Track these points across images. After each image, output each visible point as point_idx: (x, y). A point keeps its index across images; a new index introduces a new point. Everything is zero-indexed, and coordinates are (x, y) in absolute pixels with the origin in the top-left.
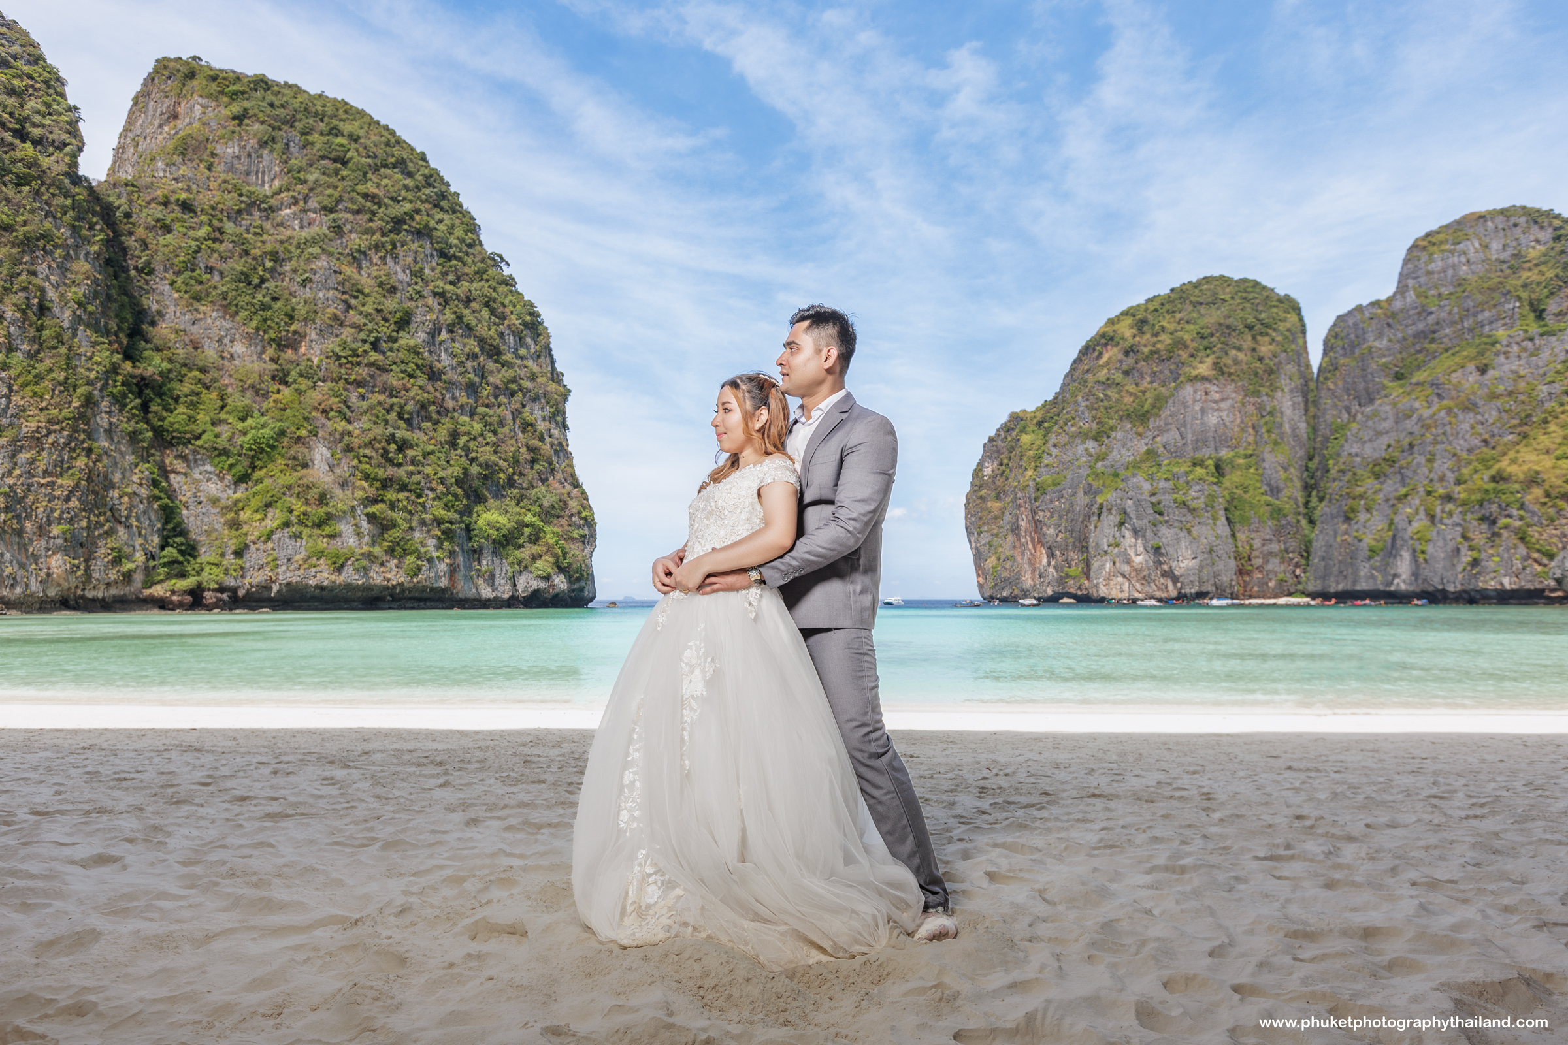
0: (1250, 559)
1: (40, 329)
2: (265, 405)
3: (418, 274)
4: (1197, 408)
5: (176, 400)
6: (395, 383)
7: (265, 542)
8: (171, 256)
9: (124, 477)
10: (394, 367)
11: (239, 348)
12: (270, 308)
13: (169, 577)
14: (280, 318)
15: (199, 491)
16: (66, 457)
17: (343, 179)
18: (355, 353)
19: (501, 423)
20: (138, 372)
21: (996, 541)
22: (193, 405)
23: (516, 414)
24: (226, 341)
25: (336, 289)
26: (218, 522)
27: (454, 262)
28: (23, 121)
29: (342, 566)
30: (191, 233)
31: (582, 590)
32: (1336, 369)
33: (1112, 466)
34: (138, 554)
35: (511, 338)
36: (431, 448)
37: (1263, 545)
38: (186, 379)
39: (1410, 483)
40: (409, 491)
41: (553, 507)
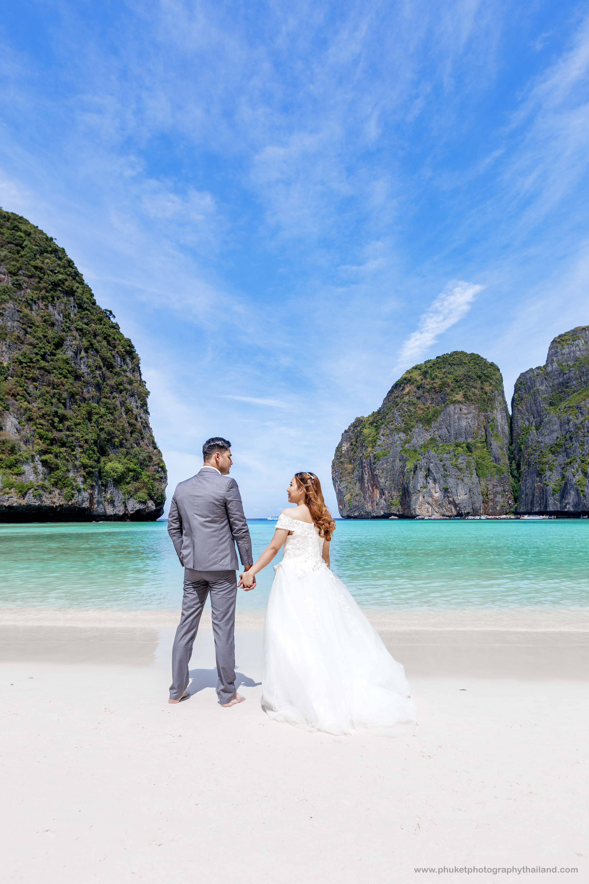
0: (487, 496)
3: (67, 316)
4: (456, 417)
6: (55, 380)
10: (54, 371)
17: (22, 257)
18: (31, 361)
19: (115, 408)
21: (350, 486)
23: (122, 403)
25: (19, 321)
27: (87, 312)
29: (26, 494)
31: (159, 510)
32: (522, 399)
33: (413, 446)
35: (119, 359)
36: (79, 421)
37: (493, 488)
39: (573, 456)
40: (65, 447)
41: (145, 460)
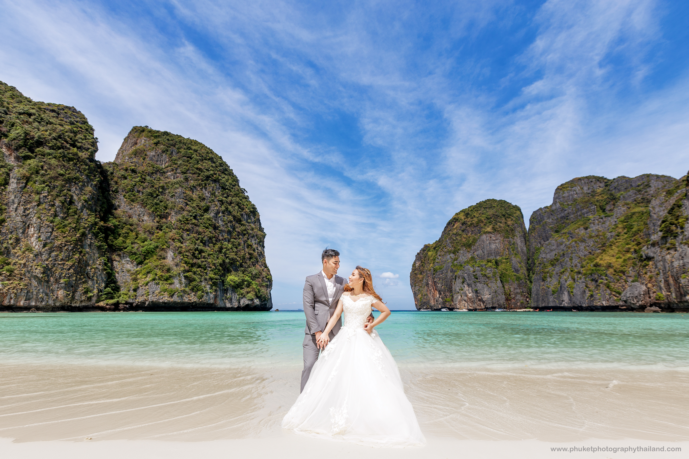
0: (510, 295)
1: (69, 209)
2: (152, 237)
3: (213, 194)
4: (488, 243)
5: (119, 235)
6: (200, 230)
7: (145, 286)
8: (125, 187)
9: (94, 262)
10: (201, 225)
11: (146, 218)
12: (159, 204)
13: (106, 299)
14: (162, 208)
15: (124, 267)
16: (71, 254)
17: (190, 163)
18: (187, 220)
19: (239, 244)
20: (105, 225)
21: (421, 289)
22: (126, 237)
23: (245, 242)
24: (142, 215)
25: (183, 199)
26: (129, 278)
27: (227, 191)
28: (75, 141)
29: (173, 295)
30: (134, 179)
31: (266, 304)
32: (535, 229)
33: (460, 262)
34: (95, 290)
35: (246, 216)
36: (212, 253)
37: (514, 290)
38: (124, 228)
40: (202, 268)
41: (256, 275)
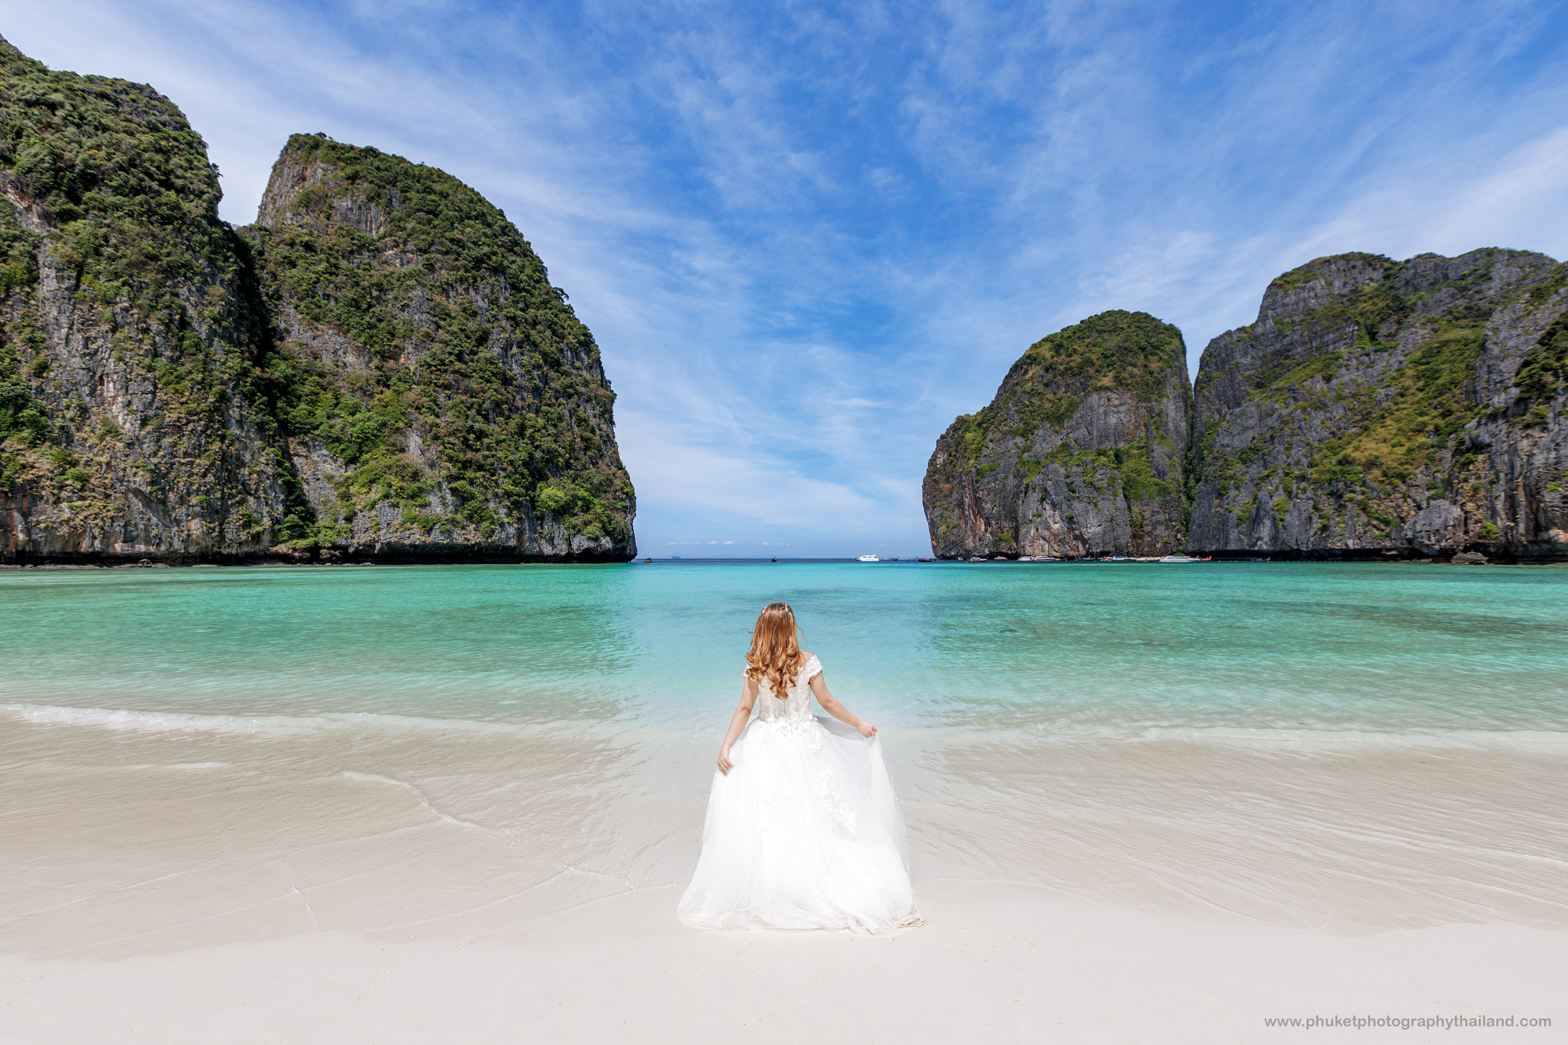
0: (1142, 527)
1: (181, 339)
2: (371, 403)
3: (494, 302)
4: (1101, 411)
5: (299, 398)
6: (475, 386)
7: (370, 510)
8: (296, 285)
9: (253, 458)
10: (474, 374)
11: (350, 359)
12: (376, 327)
13: (291, 538)
14: (383, 335)
15: (318, 470)
16: (203, 441)
17: (435, 227)
18: (443, 363)
19: (560, 419)
20: (266, 376)
21: (946, 514)
22: (313, 403)
23: (572, 412)
24: (340, 353)
25: (429, 313)
26: (333, 495)
27: (524, 294)
28: (168, 173)
29: (431, 529)
30: (312, 268)
31: (624, 548)
32: (1210, 381)
33: (1035, 456)
34: (265, 520)
35: (569, 353)
36: (503, 437)
37: (1152, 516)
38: (307, 382)
39: (1272, 467)
40: (484, 470)
41: (601, 484)
